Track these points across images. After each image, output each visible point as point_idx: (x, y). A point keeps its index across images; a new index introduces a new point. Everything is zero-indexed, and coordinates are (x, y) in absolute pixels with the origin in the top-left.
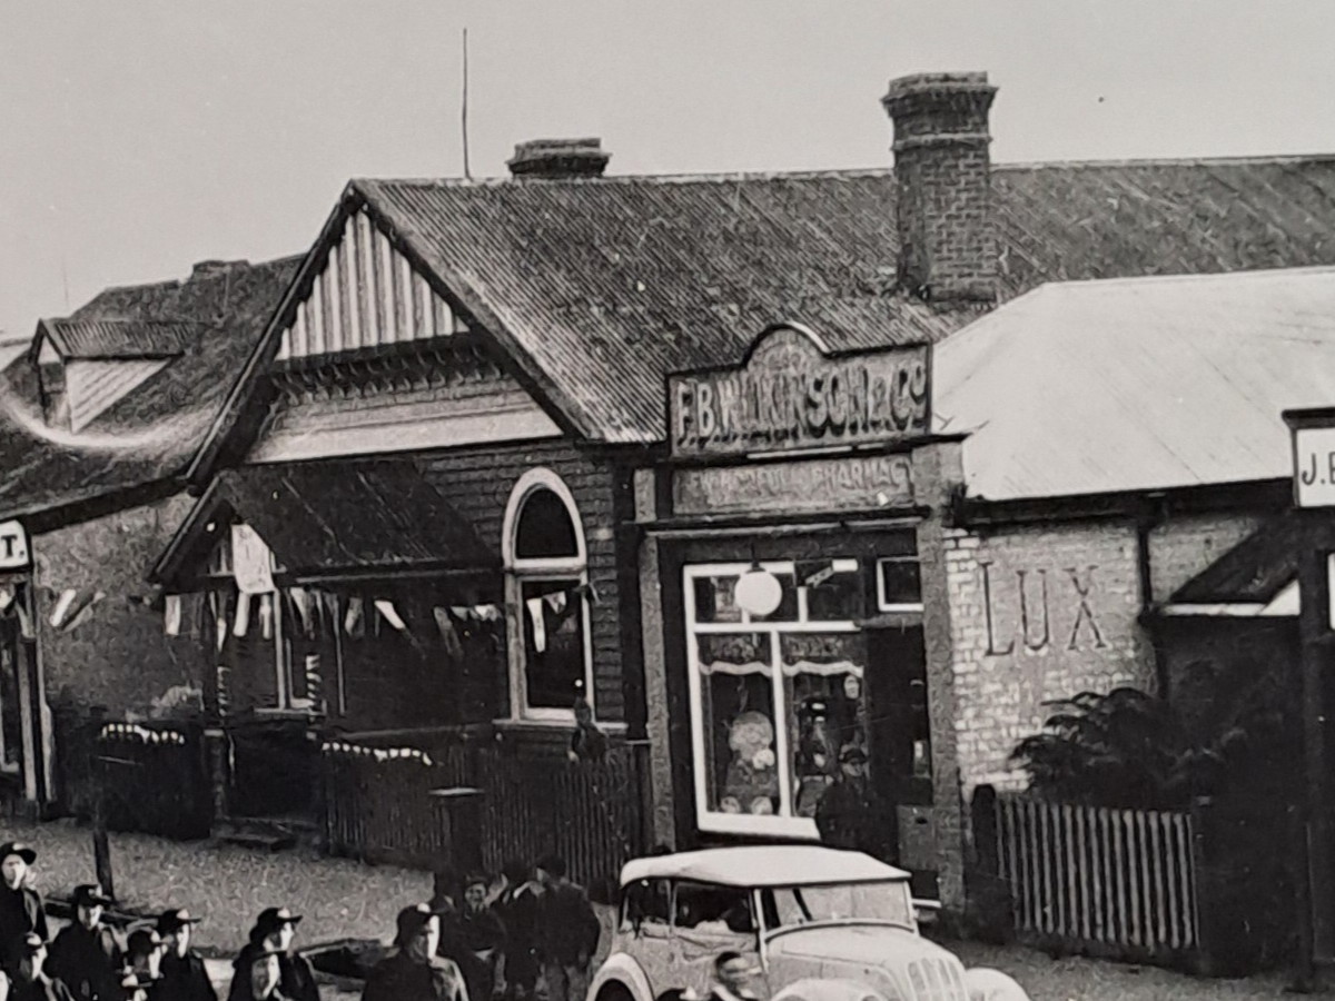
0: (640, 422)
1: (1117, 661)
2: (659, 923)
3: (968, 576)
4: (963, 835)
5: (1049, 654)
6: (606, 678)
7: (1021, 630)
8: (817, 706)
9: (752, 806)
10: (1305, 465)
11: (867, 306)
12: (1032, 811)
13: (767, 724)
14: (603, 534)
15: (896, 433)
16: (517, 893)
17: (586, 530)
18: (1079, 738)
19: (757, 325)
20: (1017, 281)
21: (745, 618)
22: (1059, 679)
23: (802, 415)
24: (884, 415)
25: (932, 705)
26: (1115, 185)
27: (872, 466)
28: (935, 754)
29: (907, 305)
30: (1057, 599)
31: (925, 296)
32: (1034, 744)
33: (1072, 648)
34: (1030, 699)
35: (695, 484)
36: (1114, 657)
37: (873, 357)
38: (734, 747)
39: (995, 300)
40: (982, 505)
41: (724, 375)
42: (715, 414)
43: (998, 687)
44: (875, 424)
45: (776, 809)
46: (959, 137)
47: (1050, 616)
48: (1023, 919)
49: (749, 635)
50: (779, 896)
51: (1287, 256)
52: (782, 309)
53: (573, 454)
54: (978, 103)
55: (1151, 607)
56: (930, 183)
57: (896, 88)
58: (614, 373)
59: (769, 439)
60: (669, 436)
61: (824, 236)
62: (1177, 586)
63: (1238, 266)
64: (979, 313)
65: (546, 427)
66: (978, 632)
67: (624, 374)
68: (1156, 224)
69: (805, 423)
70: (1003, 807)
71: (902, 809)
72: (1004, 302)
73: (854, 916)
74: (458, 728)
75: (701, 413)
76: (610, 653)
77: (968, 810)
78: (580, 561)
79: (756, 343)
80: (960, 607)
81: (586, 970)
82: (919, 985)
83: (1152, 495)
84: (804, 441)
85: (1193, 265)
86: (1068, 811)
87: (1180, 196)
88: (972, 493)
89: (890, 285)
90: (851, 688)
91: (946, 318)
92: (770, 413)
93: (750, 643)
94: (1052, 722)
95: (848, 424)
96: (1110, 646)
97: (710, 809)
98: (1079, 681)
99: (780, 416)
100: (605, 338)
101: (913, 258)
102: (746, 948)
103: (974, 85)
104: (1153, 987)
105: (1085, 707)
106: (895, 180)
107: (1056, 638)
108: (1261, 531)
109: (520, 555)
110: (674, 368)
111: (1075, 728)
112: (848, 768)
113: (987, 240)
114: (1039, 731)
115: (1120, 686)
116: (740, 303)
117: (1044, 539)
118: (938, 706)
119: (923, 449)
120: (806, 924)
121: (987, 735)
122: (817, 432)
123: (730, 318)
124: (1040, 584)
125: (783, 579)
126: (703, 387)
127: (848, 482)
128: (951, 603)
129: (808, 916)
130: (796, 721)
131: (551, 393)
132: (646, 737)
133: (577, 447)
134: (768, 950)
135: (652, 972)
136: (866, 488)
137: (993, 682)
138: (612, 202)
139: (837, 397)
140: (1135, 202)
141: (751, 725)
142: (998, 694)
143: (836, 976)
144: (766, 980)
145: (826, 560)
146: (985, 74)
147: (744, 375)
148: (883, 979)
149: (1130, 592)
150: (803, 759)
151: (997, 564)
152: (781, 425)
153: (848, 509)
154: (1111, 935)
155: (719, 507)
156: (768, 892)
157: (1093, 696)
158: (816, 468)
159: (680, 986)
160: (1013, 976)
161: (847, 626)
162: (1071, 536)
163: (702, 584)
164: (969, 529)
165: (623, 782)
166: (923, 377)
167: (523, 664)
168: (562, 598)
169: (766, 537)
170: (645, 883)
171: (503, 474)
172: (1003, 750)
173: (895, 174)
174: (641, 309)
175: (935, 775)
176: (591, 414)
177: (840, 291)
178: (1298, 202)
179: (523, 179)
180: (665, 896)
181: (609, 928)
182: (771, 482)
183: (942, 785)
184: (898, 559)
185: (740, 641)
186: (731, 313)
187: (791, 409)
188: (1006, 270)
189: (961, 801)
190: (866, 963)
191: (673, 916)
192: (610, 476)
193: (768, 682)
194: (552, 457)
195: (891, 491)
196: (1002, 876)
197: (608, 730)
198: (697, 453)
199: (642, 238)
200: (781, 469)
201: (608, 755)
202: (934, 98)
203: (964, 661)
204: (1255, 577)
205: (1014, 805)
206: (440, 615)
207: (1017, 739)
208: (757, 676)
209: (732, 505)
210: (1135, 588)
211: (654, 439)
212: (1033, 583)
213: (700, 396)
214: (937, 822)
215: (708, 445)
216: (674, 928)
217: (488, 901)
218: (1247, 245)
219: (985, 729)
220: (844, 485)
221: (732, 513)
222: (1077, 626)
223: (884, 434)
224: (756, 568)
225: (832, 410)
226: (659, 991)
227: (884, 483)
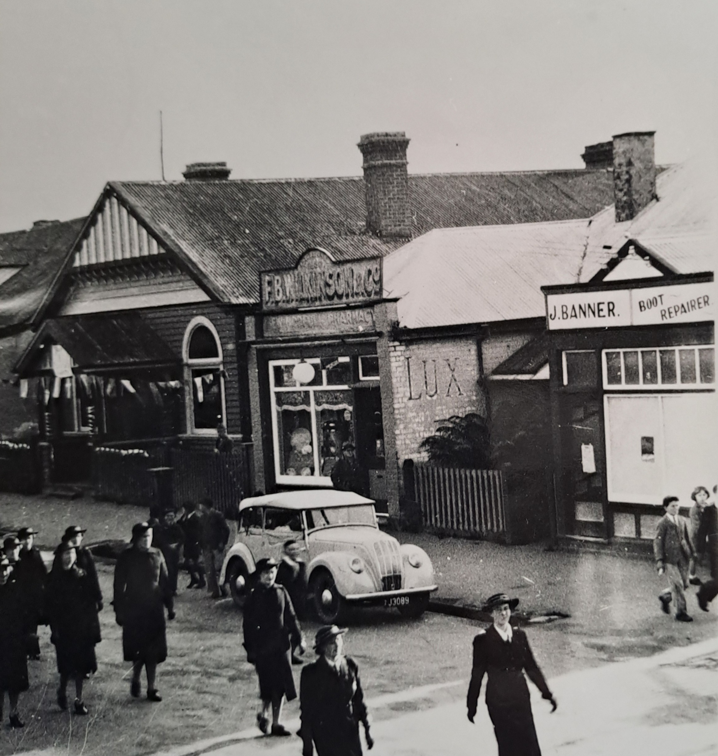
0: (247, 294)
1: (468, 401)
2: (258, 528)
3: (401, 364)
4: (399, 483)
5: (437, 399)
6: (232, 413)
7: (425, 388)
8: (332, 425)
9: (301, 472)
10: (551, 311)
11: (353, 240)
12: (430, 471)
13: (309, 434)
14: (231, 346)
15: (366, 298)
16: (189, 516)
17: (222, 345)
18: (451, 437)
19: (302, 248)
20: (421, 228)
21: (298, 384)
22: (442, 410)
23: (324, 290)
24: (361, 290)
25: (384, 423)
26: (464, 184)
27: (356, 314)
28: (386, 446)
29: (371, 239)
30: (441, 373)
31: (379, 235)
32: (431, 440)
33: (448, 396)
34: (429, 419)
35: (274, 322)
36: (467, 400)
37: (356, 263)
38: (293, 444)
39: (411, 237)
40: (407, 331)
41: (287, 272)
42: (283, 290)
43: (414, 414)
44: (357, 294)
45: (312, 473)
46: (393, 162)
47: (438, 381)
48: (426, 520)
49: (300, 392)
50: (314, 513)
51: (542, 216)
52: (313, 241)
53: (217, 309)
54: (401, 146)
55: (483, 376)
56: (380, 183)
57: (364, 139)
58: (235, 271)
59: (308, 301)
60: (261, 300)
61: (332, 207)
62: (494, 367)
63: (520, 221)
64: (403, 243)
65: (204, 297)
66: (405, 389)
67: (240, 272)
68: (483, 202)
69: (325, 294)
70: (417, 469)
71: (371, 472)
72: (415, 238)
73: (349, 521)
74: (161, 439)
75: (276, 290)
76: (234, 403)
77: (401, 471)
78: (220, 359)
79: (301, 257)
80: (397, 378)
81: (222, 551)
82: (379, 553)
83: (483, 325)
84: (325, 302)
85: (500, 220)
86: (446, 470)
87: (493, 189)
88: (401, 325)
89: (363, 230)
90: (347, 416)
91: (389, 245)
92: (308, 289)
93: (300, 396)
94: (439, 430)
95: (344, 294)
96: (465, 395)
97: (282, 473)
98: (451, 411)
99: (313, 291)
100: (231, 255)
101: (373, 218)
102: (298, 538)
103: (400, 138)
104: (485, 550)
105: (454, 423)
106: (365, 182)
107: (441, 391)
108: (532, 341)
109: (191, 357)
110: (264, 269)
111: (450, 432)
112: (346, 453)
113: (407, 209)
114: (433, 434)
115: (470, 412)
116: (293, 238)
117: (434, 346)
118: (387, 423)
119: (379, 305)
120: (327, 526)
121: (409, 436)
122: (330, 298)
123: (289, 246)
124: (433, 367)
125: (315, 366)
126: (277, 277)
127: (345, 321)
128: (393, 377)
129: (328, 523)
130: (322, 432)
131: (205, 281)
132: (251, 441)
133: (218, 306)
134: (309, 539)
135: (254, 551)
136: (353, 324)
137: (412, 412)
138: (232, 192)
139: (339, 282)
140: (473, 192)
141: (300, 434)
142: (414, 417)
143: (340, 550)
144: (308, 553)
145: (335, 357)
146: (404, 133)
147: (296, 272)
148: (363, 551)
149: (474, 370)
150: (325, 449)
151: (413, 358)
152: (314, 295)
153: (345, 333)
154: (466, 527)
155: (285, 333)
156: (309, 512)
157: (458, 417)
158: (330, 315)
159: (267, 557)
160: (422, 547)
161: (345, 387)
162: (447, 344)
163: (278, 370)
164: (401, 342)
165: (240, 462)
166: (379, 272)
167: (193, 408)
168: (211, 377)
169: (307, 347)
170: (251, 509)
171: (182, 319)
172: (417, 443)
173: (364, 179)
174: (247, 241)
175: (386, 455)
176: (224, 291)
177: (340, 233)
178: (546, 192)
179: (190, 181)
180: (261, 515)
181: (234, 531)
182: (309, 321)
183: (389, 460)
184: (368, 356)
185: (295, 395)
186: (290, 243)
187: (318, 287)
188: (416, 224)
189: (398, 467)
190: (354, 543)
191: (264, 525)
192: (233, 319)
193: (309, 414)
194: (206, 311)
195: (364, 325)
196: (417, 501)
197: (233, 438)
198: (274, 308)
199: (247, 208)
200: (313, 316)
201: (233, 450)
202: (381, 144)
203: (399, 403)
204: (530, 362)
205: (422, 468)
206: (152, 385)
207: (423, 438)
208: (304, 411)
209: (291, 332)
210: (476, 368)
211: (254, 302)
212: (430, 366)
213: (276, 282)
214: (387, 477)
215: (280, 304)
216: (264, 529)
217: (175, 520)
218: (524, 211)
219: (409, 433)
220: (343, 322)
221: (291, 336)
222: (450, 385)
223: (361, 298)
224: (303, 362)
225: (337, 288)
226: (257, 560)
227: (361, 321)
